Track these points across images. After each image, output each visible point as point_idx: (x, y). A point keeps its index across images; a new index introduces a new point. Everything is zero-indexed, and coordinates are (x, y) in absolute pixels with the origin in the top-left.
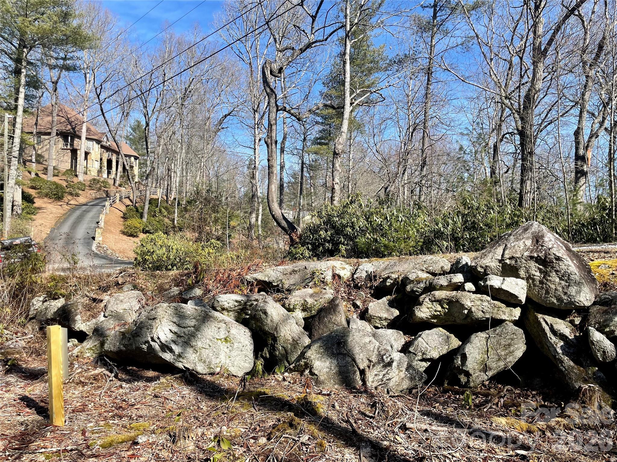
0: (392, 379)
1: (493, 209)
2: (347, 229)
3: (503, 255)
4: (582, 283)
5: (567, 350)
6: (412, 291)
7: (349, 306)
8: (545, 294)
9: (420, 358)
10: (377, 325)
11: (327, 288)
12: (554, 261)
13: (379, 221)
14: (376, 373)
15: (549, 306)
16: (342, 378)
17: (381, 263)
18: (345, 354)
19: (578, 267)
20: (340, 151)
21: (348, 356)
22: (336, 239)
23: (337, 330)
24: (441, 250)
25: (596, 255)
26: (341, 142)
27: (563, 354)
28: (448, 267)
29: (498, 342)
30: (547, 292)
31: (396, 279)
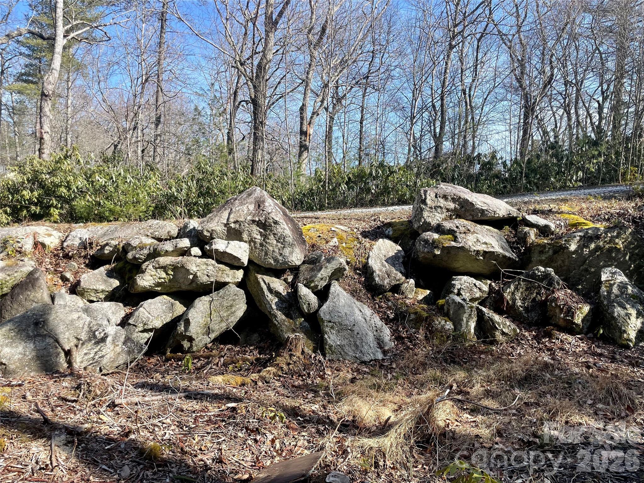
0: (107, 356)
1: (227, 175)
2: (61, 189)
3: (228, 219)
4: (294, 245)
5: (280, 305)
6: (135, 258)
7: (55, 279)
8: (265, 256)
9: (141, 329)
10: (91, 298)
11: (26, 259)
12: (273, 225)
13: (102, 181)
14: (86, 351)
15: (267, 266)
16: (41, 363)
17: (99, 228)
18: (45, 335)
19: (292, 231)
20: (51, 92)
21: (50, 336)
22: (45, 201)
23: (34, 309)
24: (174, 216)
25: (309, 220)
26: (52, 82)
27: (277, 309)
28: (175, 232)
29: (220, 304)
30: (266, 254)
31: (116, 246)
